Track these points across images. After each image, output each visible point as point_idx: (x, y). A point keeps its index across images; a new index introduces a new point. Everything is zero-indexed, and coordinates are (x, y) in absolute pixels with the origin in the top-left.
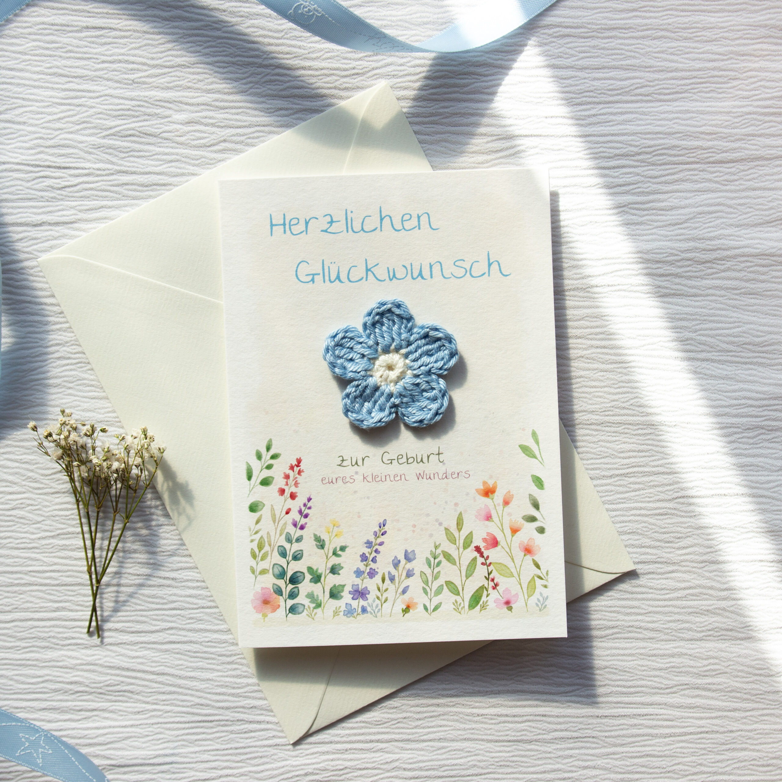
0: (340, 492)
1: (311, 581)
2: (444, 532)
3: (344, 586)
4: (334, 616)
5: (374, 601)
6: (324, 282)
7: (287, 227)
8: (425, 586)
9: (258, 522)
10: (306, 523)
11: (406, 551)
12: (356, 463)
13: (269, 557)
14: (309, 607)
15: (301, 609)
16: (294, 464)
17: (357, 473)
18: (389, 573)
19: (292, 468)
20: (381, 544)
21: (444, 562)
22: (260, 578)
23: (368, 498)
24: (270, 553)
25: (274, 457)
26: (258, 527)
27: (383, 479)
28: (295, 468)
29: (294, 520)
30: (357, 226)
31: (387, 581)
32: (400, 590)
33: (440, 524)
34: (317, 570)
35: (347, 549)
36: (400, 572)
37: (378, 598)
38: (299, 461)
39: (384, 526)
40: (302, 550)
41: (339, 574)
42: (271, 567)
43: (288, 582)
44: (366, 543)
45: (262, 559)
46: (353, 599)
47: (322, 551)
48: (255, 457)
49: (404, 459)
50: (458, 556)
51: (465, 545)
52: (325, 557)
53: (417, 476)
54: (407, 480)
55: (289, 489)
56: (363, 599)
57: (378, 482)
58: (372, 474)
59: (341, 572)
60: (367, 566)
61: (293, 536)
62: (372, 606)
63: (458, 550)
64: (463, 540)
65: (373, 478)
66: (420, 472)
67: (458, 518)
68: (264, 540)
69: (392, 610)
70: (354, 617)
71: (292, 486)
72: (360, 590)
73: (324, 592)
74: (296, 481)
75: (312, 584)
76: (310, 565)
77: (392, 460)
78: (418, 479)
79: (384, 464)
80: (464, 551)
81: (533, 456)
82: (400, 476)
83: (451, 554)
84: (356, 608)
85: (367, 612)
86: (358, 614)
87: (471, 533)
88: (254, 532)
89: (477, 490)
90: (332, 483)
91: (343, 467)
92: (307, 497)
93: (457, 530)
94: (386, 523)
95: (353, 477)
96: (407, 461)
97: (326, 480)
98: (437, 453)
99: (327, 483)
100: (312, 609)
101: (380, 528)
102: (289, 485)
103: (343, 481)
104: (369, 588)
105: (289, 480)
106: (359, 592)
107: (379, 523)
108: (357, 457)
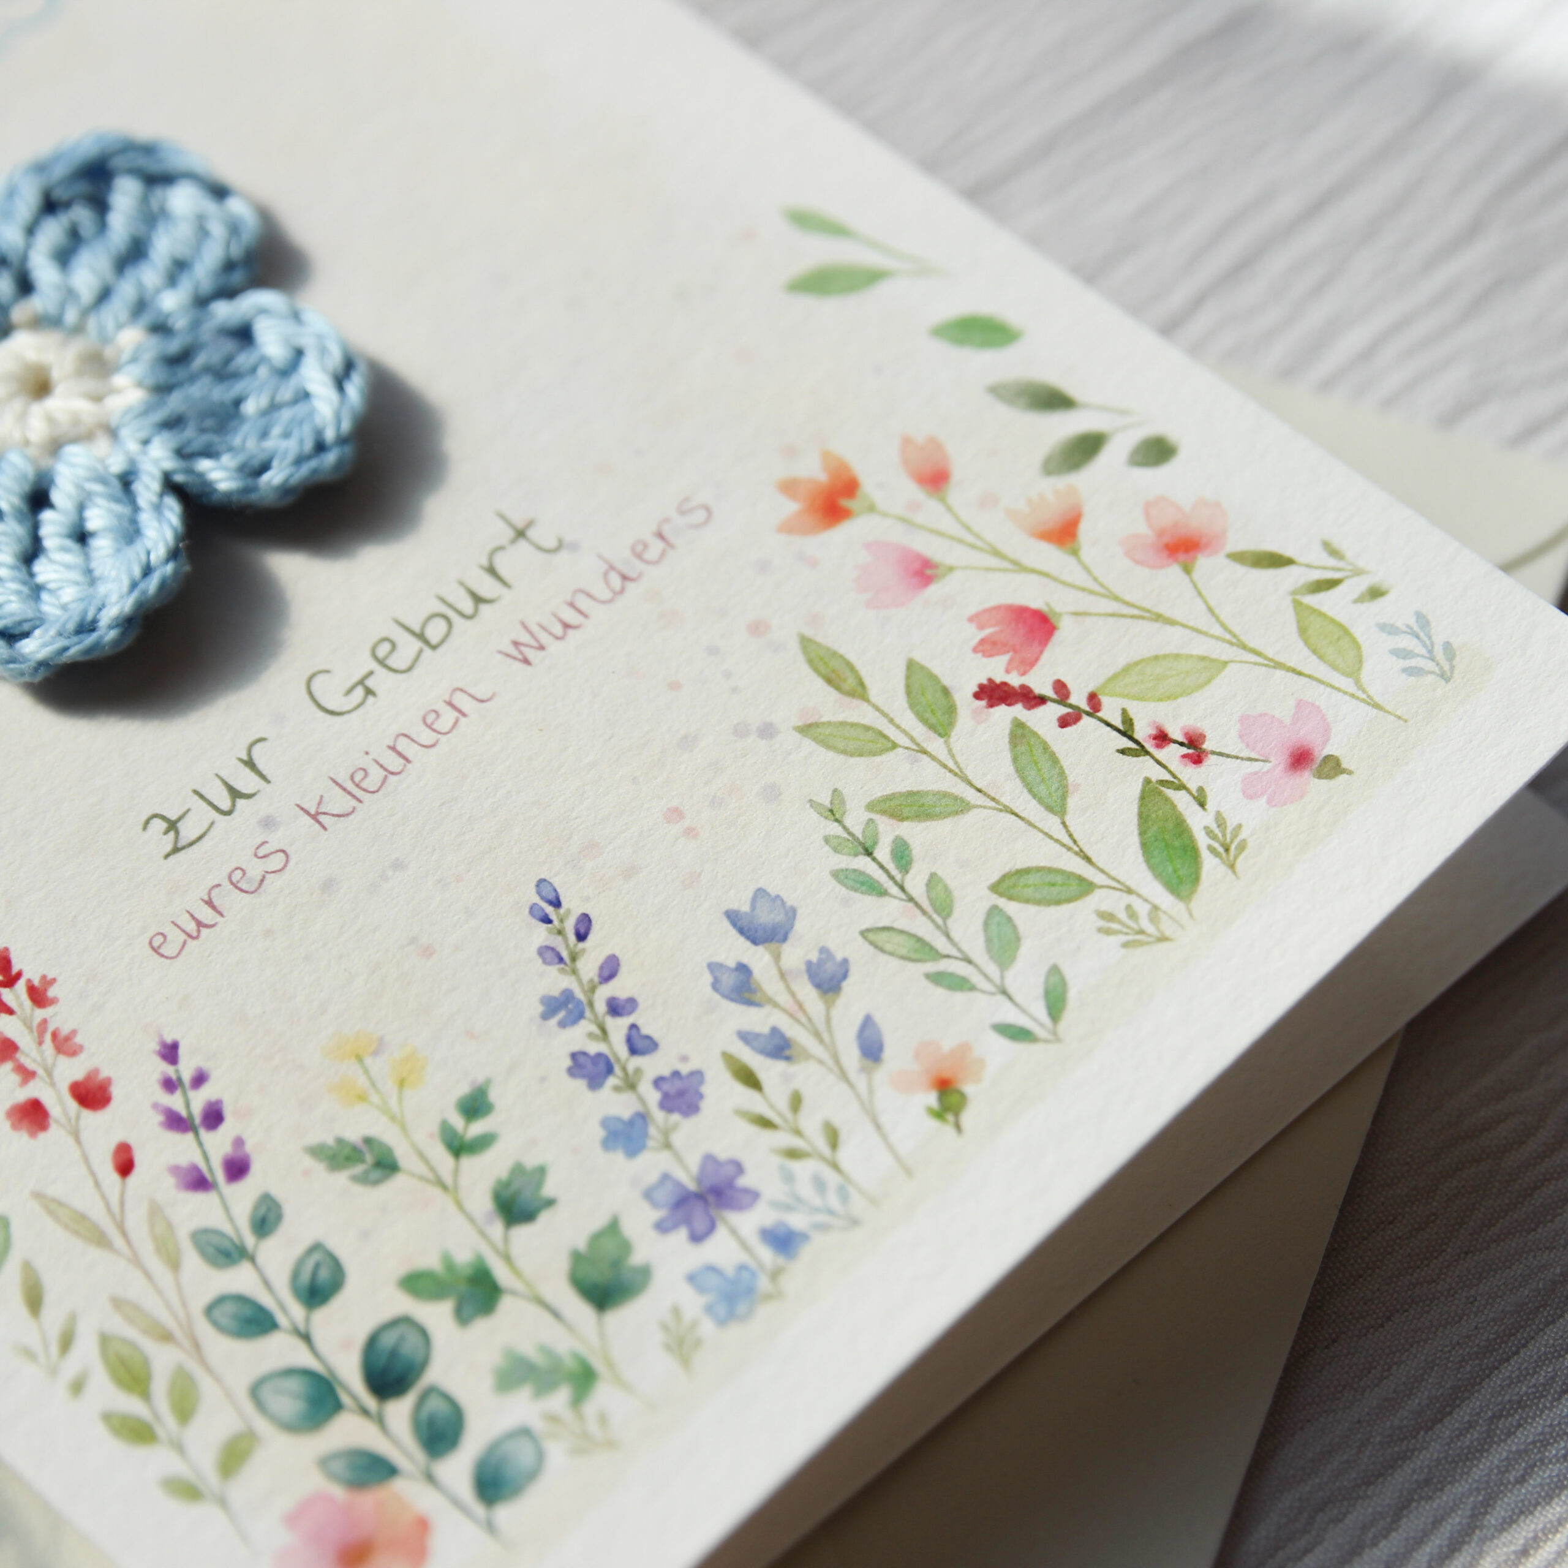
0: (268, 933)
1: (463, 1317)
2: (808, 744)
3: (613, 1227)
4: (685, 1361)
5: (789, 1178)
8: (931, 967)
9: (34, 1300)
10: (239, 1142)
11: (733, 917)
12: (235, 794)
13: (206, 1384)
14: (552, 1418)
15: (522, 1454)
17: (268, 823)
18: (745, 1037)
20: (610, 970)
21: (915, 833)
22: (241, 1489)
23: (398, 865)
24: (192, 1365)
26: (53, 1316)
27: (395, 763)
28: (7, 995)
29: (175, 1170)
31: (768, 1070)
32: (851, 1056)
33: (767, 731)
34: (448, 1263)
35: (493, 1096)
36: (784, 999)
37: (793, 1154)
39: (557, 903)
40: (317, 1247)
41: (550, 1203)
42: (249, 1407)
43: (370, 1402)
44: (546, 1016)
45: (185, 1408)
46: (697, 1238)
47: (398, 1181)
49: (409, 647)
50: (948, 774)
51: (933, 720)
52: (436, 1191)
53: (515, 658)
54: (485, 698)
55: (53, 1084)
56: (739, 1207)
57: (380, 787)
58: (330, 782)
59: (549, 1189)
60: (630, 1085)
61: (228, 1229)
62: (799, 1199)
63: (924, 756)
64: (909, 711)
65: (349, 793)
66: (514, 636)
67: (810, 662)
68: (125, 1341)
69: (890, 1148)
70: (768, 1297)
71: (54, 1065)
72: (692, 1186)
73: (556, 1315)
74: (55, 1035)
75: (482, 1326)
76: (403, 1269)
77: (361, 682)
78: (526, 661)
79: (346, 717)
80: (952, 740)
81: (869, 278)
82: (448, 709)
83: (915, 789)
84: (744, 1258)
85: (804, 1237)
86: (775, 1275)
87: (912, 667)
88: (54, 1349)
89: (788, 528)
90: (204, 932)
91: (194, 847)
92: (154, 1051)
93: (847, 700)
94: (555, 890)
95: (266, 846)
96: (426, 642)
97: (169, 938)
98: (510, 533)
99: (185, 943)
100: (567, 1414)
101: (550, 925)
102: (41, 1072)
103: (242, 890)
104: (723, 1151)
105: (23, 1053)
106: (700, 1197)
107: (527, 910)
108: (217, 775)
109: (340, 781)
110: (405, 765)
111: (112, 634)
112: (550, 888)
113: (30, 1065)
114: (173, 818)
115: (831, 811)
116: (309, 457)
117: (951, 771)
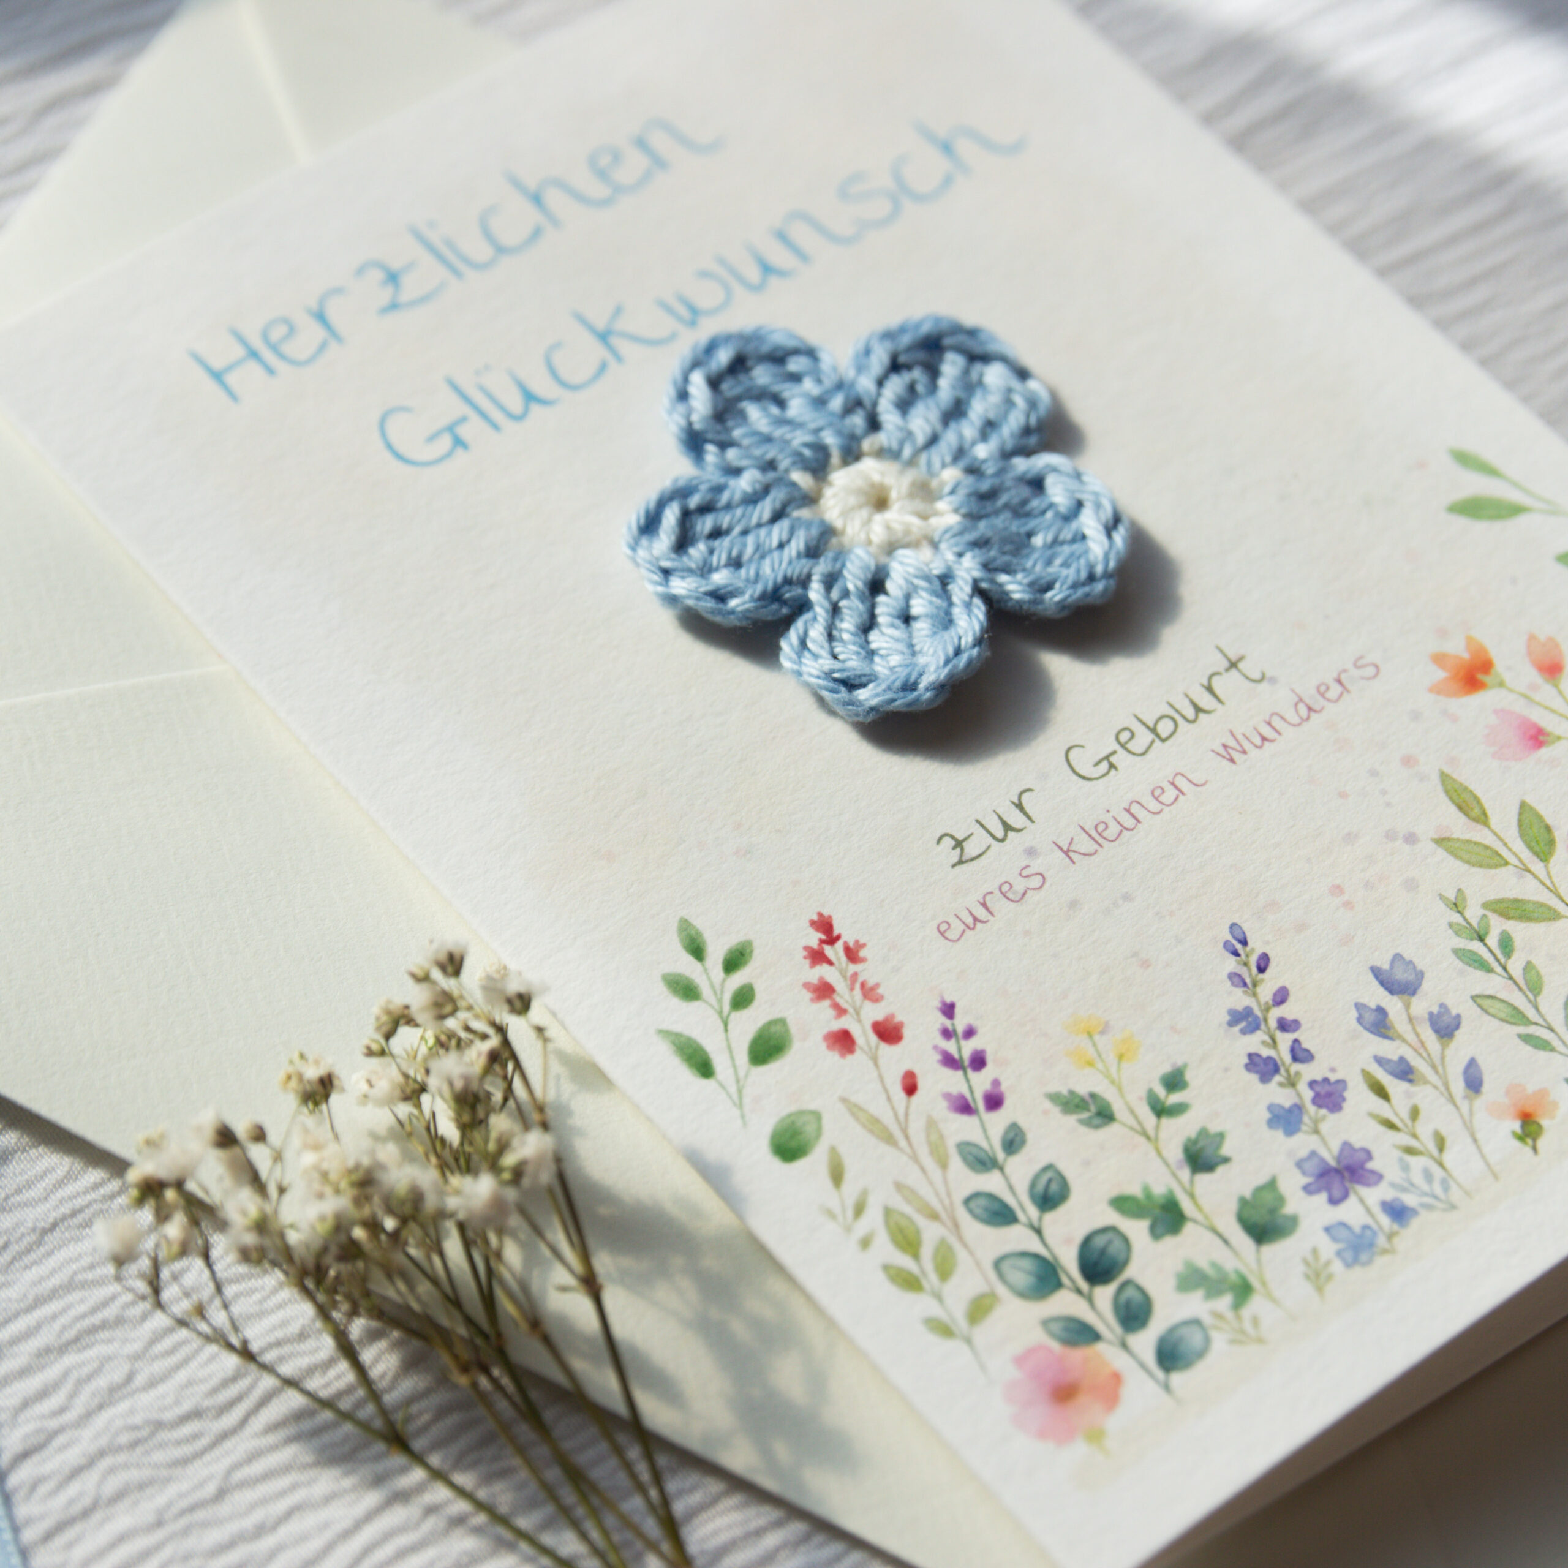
0: (1027, 933)
1: (1155, 1235)
2: (1441, 853)
3: (1272, 1184)
4: (1320, 1289)
5: (1406, 1168)
6: (495, 427)
7: (266, 354)
8: (1522, 1030)
9: (837, 1176)
10: (996, 1083)
11: (1376, 972)
12: (1007, 827)
13: (961, 1254)
14: (1218, 1316)
15: (1195, 1339)
16: (814, 944)
17: (1031, 852)
18: (1380, 1061)
19: (817, 957)
20: (1281, 997)
21: (1518, 930)
22: (982, 1334)
23: (1127, 897)
24: (952, 1240)
25: (734, 962)
26: (851, 1188)
27: (1129, 822)
28: (828, 950)
29: (947, 1096)
31: (1395, 1087)
32: (1458, 1086)
33: (1411, 839)
34: (1147, 1190)
35: (1189, 1076)
36: (1410, 1037)
37: (1410, 1151)
38: (825, 926)
39: (1244, 943)
40: (1049, 1167)
41: (1226, 1160)
42: (992, 1275)
43: (1084, 1285)
44: (1231, 1024)
45: (945, 1271)
46: (1333, 1201)
47: (1113, 1129)
48: (675, 1002)
49: (1144, 737)
50: (1546, 890)
51: (1537, 849)
52: (1142, 1140)
53: (1224, 757)
54: (1200, 783)
55: (859, 1021)
56: (1367, 1184)
57: (1117, 838)
58: (1079, 829)
59: (1226, 1150)
60: (1291, 1083)
61: (984, 1144)
62: (1412, 1185)
63: (1528, 874)
64: (1519, 839)
65: (1093, 839)
66: (1224, 741)
67: (1447, 792)
68: (903, 1215)
69: (1483, 1156)
70: (1385, 1252)
71: (861, 1007)
72: (1333, 1163)
73: (1226, 1242)
74: (863, 985)
75: (1169, 1242)
76: (1115, 1192)
77: (1107, 758)
78: (1232, 760)
79: (1094, 782)
80: (1551, 865)
81: (1515, 510)
82: (1172, 787)
83: (1520, 897)
84: (1369, 1221)
85: (1414, 1212)
86: (1390, 1236)
87: (1523, 806)
88: (850, 1213)
89: (1437, 689)
90: (979, 925)
91: (975, 862)
92: (937, 1008)
93: (1474, 824)
94: (1244, 933)
95: (1028, 869)
96: (1158, 736)
97: (953, 926)
98: (1226, 664)
99: (964, 931)
100: (1229, 1315)
101: (1238, 958)
102: (851, 1010)
103: (1008, 899)
104: (1358, 1142)
105: (838, 995)
106: (1337, 1171)
107: (1222, 945)
108: (995, 811)
109: (1086, 829)
110: (1136, 825)
111: (928, 695)
112: (1240, 931)
113: (844, 1005)
114: (960, 837)
115: (1455, 904)
116: (1084, 584)
117: (1548, 888)
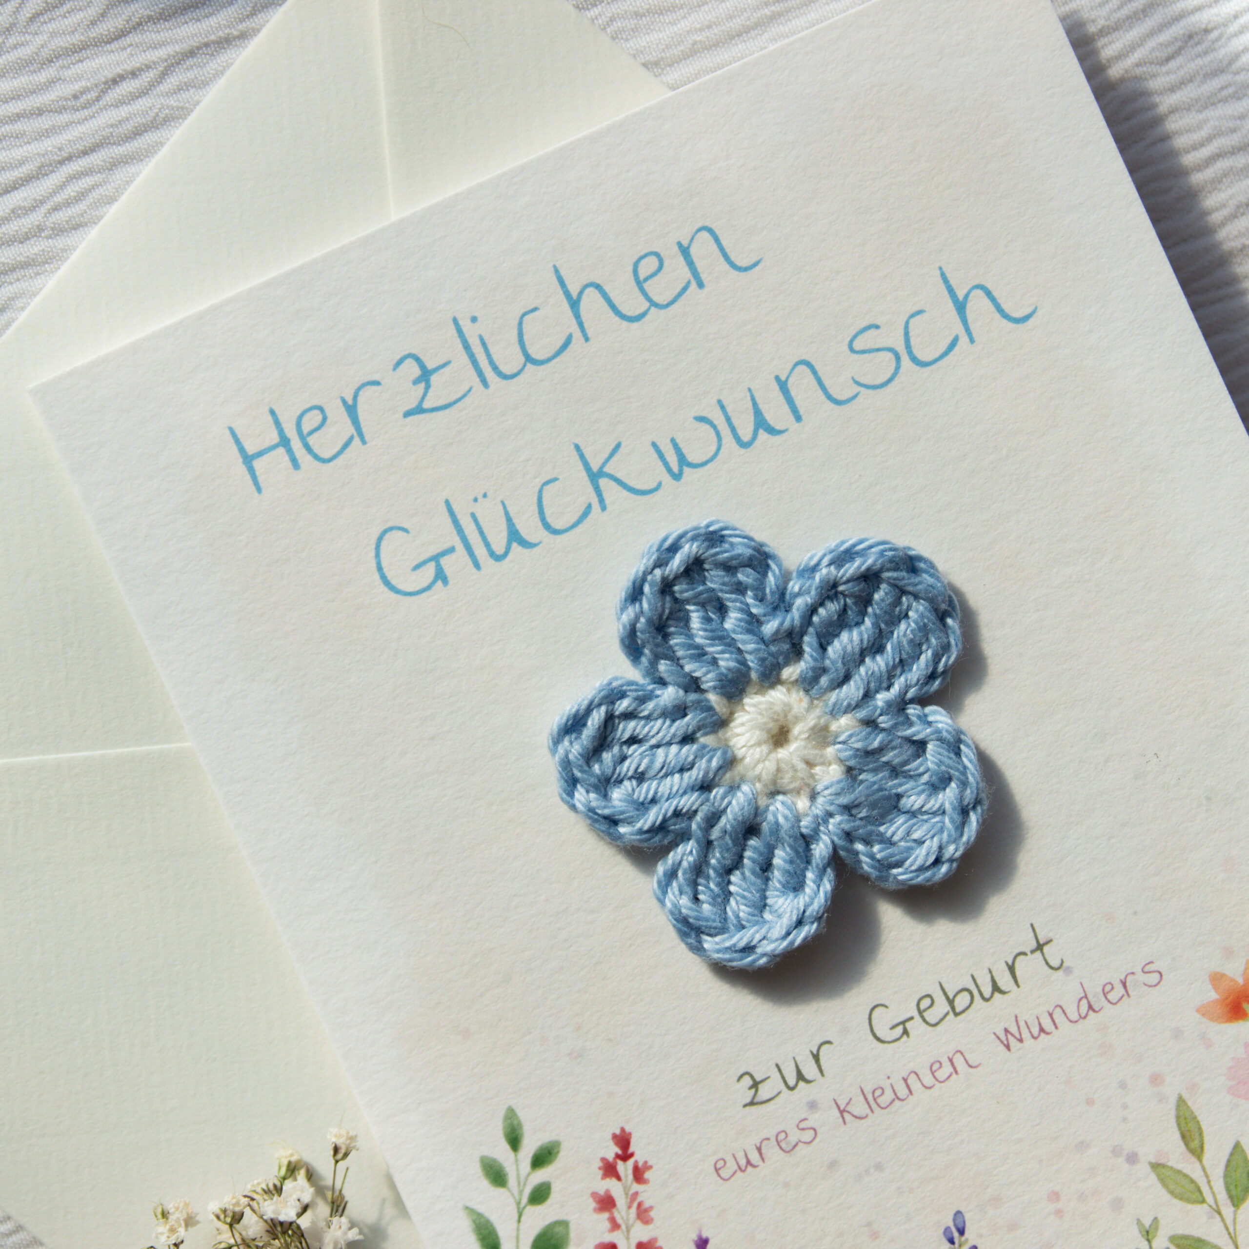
0: (786, 1185)
2: (1153, 1178)
6: (477, 566)
7: (296, 445)
12: (800, 1076)
16: (610, 1157)
17: (813, 1106)
19: (610, 1170)
23: (879, 1167)
25: (542, 1159)
27: (902, 1092)
28: (621, 1166)
30: (510, 359)
38: (623, 1141)
39: (962, 1232)
48: (485, 1184)
49: (942, 1006)
50: (1227, 1236)
51: (1234, 1193)
53: (1002, 1042)
54: (973, 1064)
55: (628, 1238)
57: (888, 1106)
58: (859, 1091)
63: (1218, 1216)
64: (1222, 1180)
65: (868, 1103)
66: (1007, 1026)
67: (1178, 1117)
71: (632, 1225)
74: (640, 1205)
77: (903, 1023)
78: (1008, 1047)
79: (886, 1045)
80: (1239, 1211)
82: (949, 1063)
83: (1204, 1238)
87: (1237, 1146)
89: (1204, 1011)
90: (750, 1169)
91: (764, 1105)
92: (693, 1240)
93: (1189, 1155)
94: (964, 1222)
95: (806, 1122)
96: (953, 1008)
97: (728, 1165)
98: (1034, 944)
99: (735, 1172)
101: (952, 1246)
102: (623, 1227)
103: (781, 1148)
105: (617, 1210)
107: (942, 1230)
108: (794, 1058)
109: (865, 1092)
110: (908, 1096)
112: (962, 1220)
113: (619, 1221)
114: (758, 1079)
115: (1148, 1232)
117: (1229, 1234)
